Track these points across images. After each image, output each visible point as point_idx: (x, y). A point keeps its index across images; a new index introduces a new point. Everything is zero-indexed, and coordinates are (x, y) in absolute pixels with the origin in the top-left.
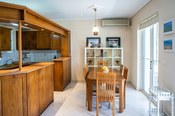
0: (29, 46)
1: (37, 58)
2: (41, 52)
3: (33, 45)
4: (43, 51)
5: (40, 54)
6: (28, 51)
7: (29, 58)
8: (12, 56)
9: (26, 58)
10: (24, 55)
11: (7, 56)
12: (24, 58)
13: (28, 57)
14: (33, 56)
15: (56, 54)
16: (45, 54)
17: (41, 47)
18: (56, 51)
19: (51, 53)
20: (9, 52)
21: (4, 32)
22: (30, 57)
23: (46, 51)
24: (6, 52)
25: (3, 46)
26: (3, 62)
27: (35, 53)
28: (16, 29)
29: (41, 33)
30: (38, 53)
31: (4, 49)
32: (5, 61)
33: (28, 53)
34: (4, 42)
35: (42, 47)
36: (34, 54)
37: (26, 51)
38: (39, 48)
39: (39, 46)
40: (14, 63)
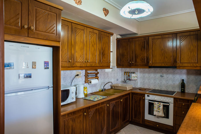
0: (136, 61)
1: (146, 81)
2: (155, 72)
3: (143, 59)
4: (158, 70)
5: (152, 75)
6: (132, 70)
7: (134, 81)
8: (111, 76)
9: (130, 80)
10: (127, 76)
11: (104, 77)
12: (127, 79)
13: (133, 78)
14: (141, 77)
15: (184, 77)
16: (162, 76)
17: (157, 63)
18: (184, 71)
19: (174, 73)
20: (107, 70)
21: (103, 38)
22: (135, 78)
23: (164, 70)
24: (103, 70)
25: (100, 61)
26: (100, 86)
27: (144, 72)
28: (117, 35)
29: (158, 39)
30: (149, 73)
31: (102, 66)
32: (101, 84)
33: (134, 73)
34: (102, 54)
35: (159, 63)
36: (142, 74)
37: (130, 69)
38: (153, 65)
39: (153, 62)
40: (114, 88)
